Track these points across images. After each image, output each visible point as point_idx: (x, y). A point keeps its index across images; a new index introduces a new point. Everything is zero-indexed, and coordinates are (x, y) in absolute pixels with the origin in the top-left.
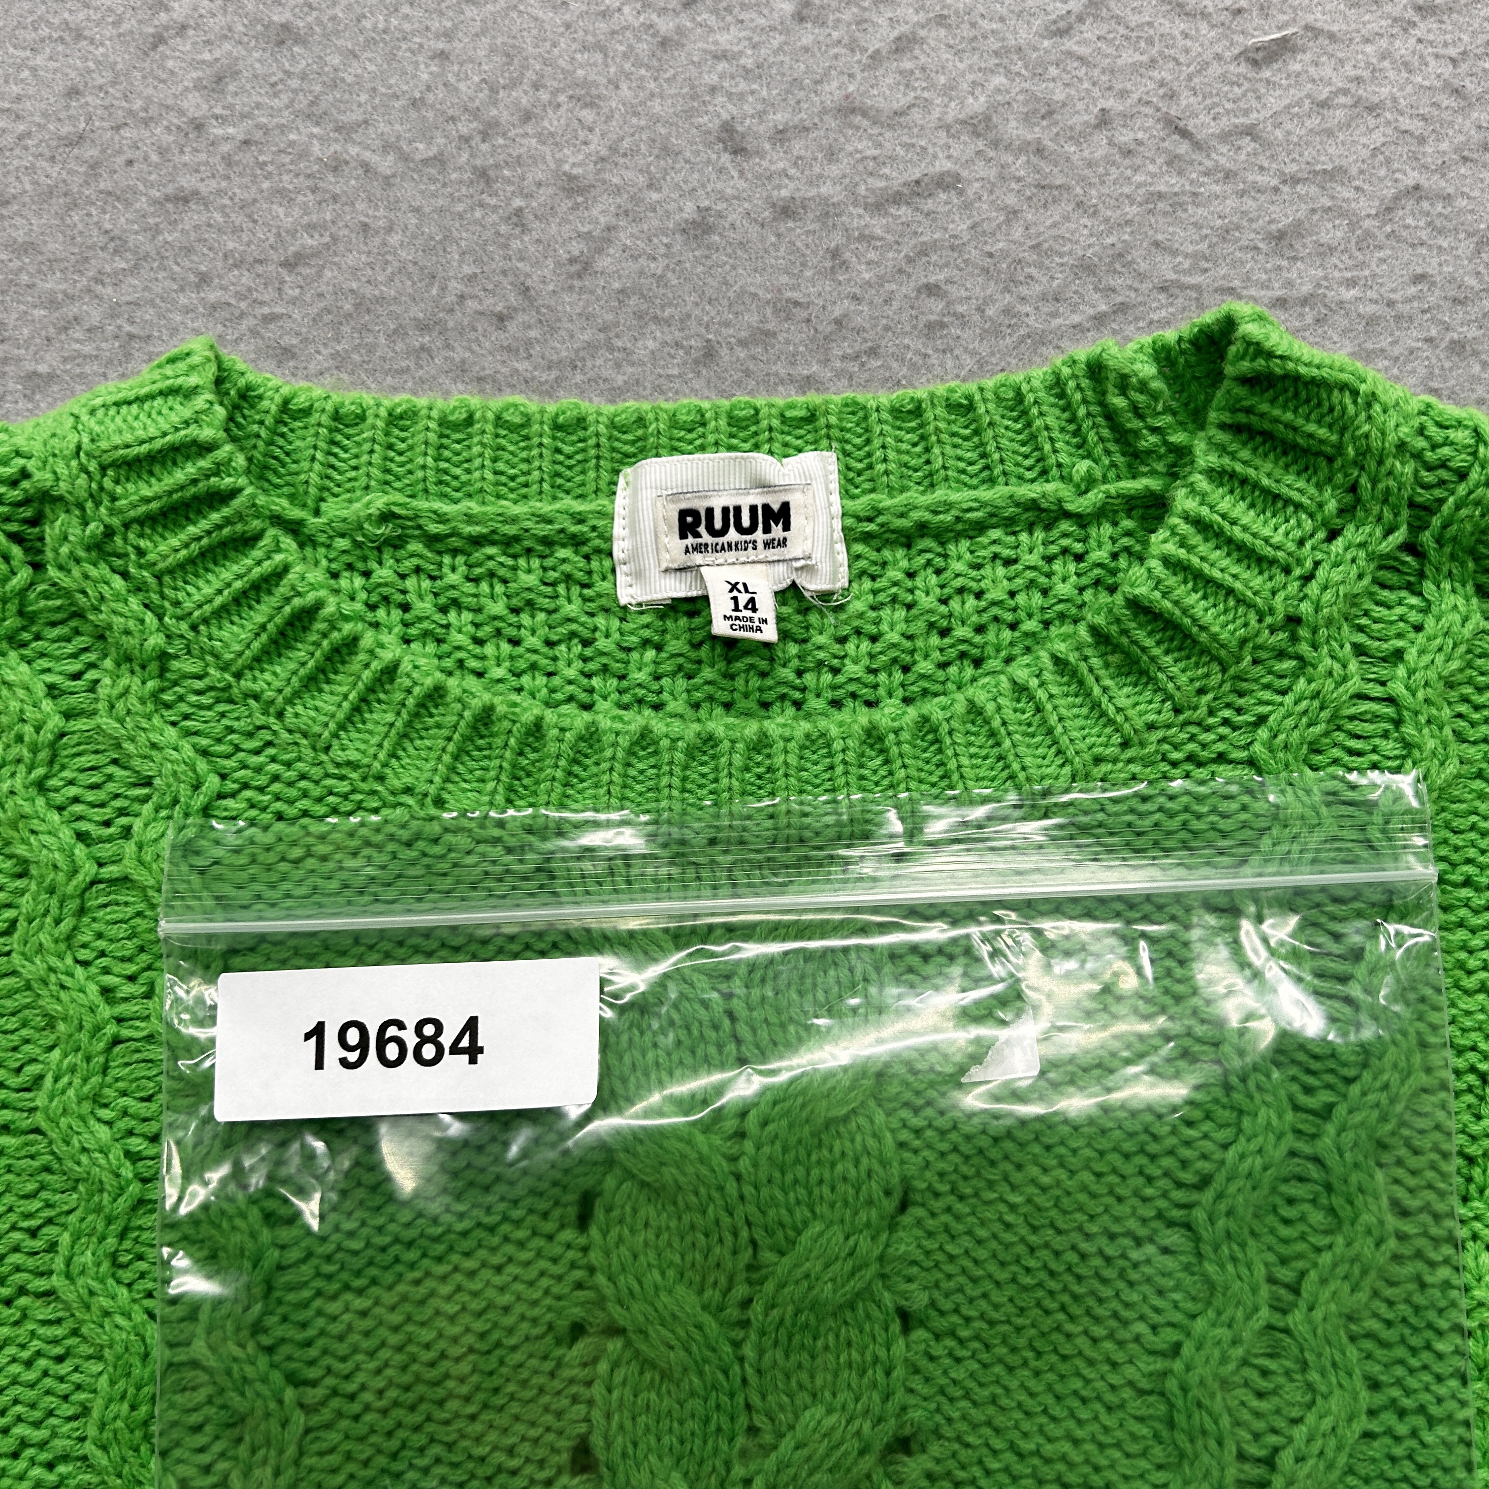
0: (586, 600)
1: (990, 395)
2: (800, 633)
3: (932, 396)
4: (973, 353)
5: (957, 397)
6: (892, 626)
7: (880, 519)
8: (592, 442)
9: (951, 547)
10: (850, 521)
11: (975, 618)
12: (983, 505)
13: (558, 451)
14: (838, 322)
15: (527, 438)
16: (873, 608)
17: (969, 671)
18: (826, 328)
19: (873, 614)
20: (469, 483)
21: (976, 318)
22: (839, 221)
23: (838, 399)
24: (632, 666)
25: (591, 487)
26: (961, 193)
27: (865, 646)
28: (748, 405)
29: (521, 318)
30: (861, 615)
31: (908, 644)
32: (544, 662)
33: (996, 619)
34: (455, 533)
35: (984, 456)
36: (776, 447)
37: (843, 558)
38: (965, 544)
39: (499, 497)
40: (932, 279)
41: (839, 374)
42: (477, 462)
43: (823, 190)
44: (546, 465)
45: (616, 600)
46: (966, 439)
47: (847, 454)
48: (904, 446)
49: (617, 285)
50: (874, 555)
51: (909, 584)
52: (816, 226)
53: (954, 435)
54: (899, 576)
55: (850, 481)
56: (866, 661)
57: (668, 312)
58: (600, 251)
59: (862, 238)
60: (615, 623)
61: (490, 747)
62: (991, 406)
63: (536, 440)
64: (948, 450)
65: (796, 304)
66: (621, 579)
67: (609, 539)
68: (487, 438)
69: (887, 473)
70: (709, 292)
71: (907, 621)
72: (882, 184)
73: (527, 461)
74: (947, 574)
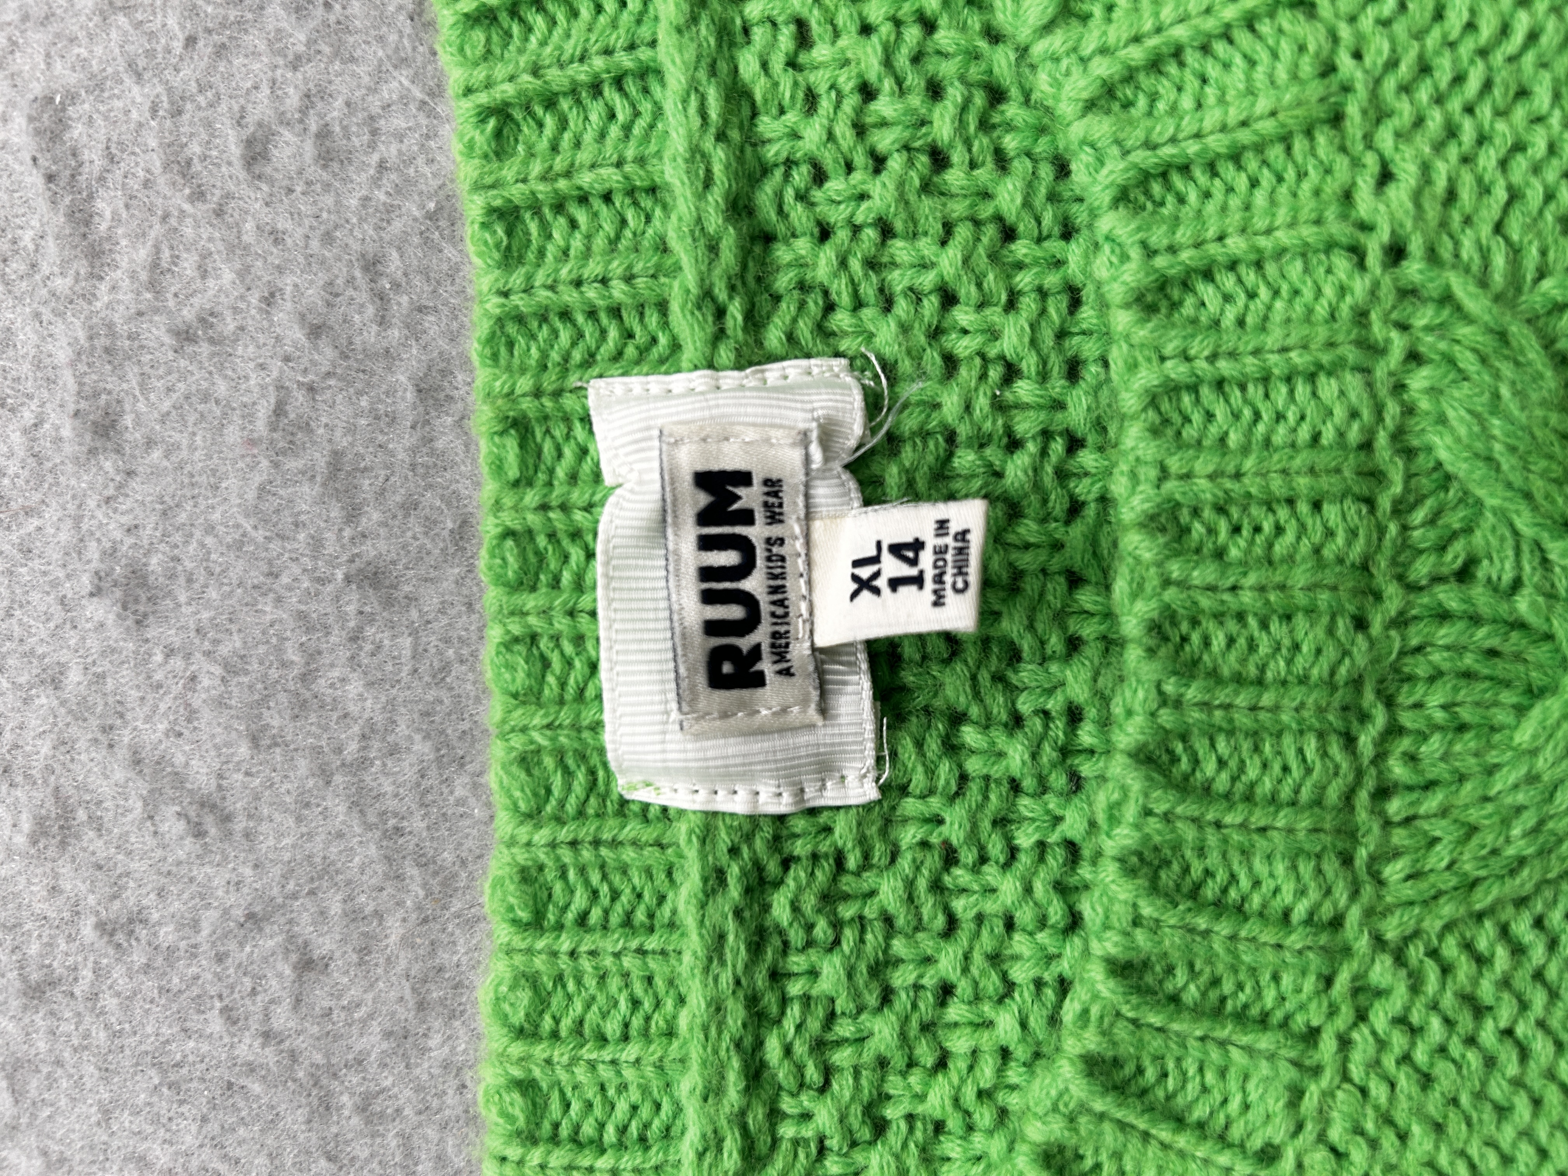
0: (866, 863)
1: (480, 74)
2: (936, 445)
3: (478, 187)
4: (380, 76)
5: (482, 138)
6: (924, 265)
7: (722, 295)
8: (566, 854)
9: (771, 152)
10: (725, 354)
11: (916, 100)
12: (694, 87)
13: (582, 920)
14: (316, 331)
15: (559, 979)
16: (888, 304)
17: (1012, 110)
18: (326, 355)
19: (902, 307)
20: (645, 1090)
21: (309, 69)
22: (122, 329)
23: (483, 375)
24: (997, 771)
25: (651, 855)
26: (72, 97)
27: (963, 316)
28: (496, 550)
29: (305, 928)
30: (905, 328)
31: (963, 232)
32: (987, 942)
33: (917, 59)
34: (740, 1119)
35: (596, 89)
36: (577, 496)
37: (793, 368)
38: (767, 125)
39: (670, 1033)
40: (235, 151)
41: (414, 331)
42: (606, 1073)
43: (62, 355)
44: (610, 943)
45: (868, 807)
46: (563, 124)
47: (589, 361)
48: (577, 243)
49: (243, 750)
50: (787, 308)
51: (842, 235)
52: (132, 372)
53: (555, 148)
54: (827, 255)
55: (643, 352)
56: (994, 314)
57: (293, 655)
58: (179, 779)
59: (153, 285)
60: (910, 806)
61: (1158, 1058)
62: (500, 71)
63: (564, 963)
64: (584, 156)
65: (279, 411)
66: (831, 796)
67: (754, 820)
68: (561, 1054)
69: (629, 278)
70: (256, 577)
71: (914, 236)
72: (51, 246)
73: (602, 978)
74: (828, 159)
